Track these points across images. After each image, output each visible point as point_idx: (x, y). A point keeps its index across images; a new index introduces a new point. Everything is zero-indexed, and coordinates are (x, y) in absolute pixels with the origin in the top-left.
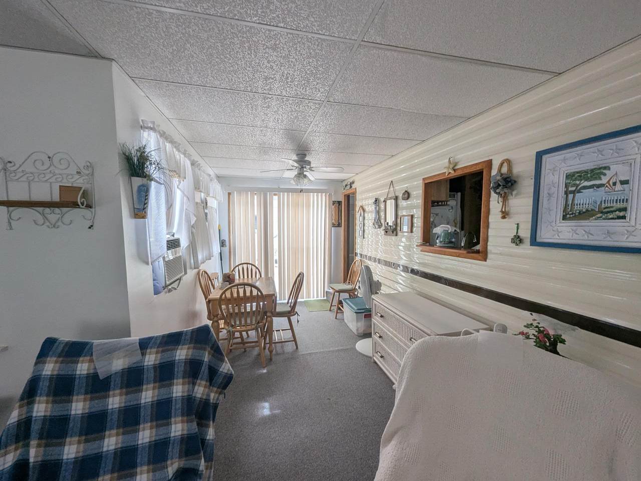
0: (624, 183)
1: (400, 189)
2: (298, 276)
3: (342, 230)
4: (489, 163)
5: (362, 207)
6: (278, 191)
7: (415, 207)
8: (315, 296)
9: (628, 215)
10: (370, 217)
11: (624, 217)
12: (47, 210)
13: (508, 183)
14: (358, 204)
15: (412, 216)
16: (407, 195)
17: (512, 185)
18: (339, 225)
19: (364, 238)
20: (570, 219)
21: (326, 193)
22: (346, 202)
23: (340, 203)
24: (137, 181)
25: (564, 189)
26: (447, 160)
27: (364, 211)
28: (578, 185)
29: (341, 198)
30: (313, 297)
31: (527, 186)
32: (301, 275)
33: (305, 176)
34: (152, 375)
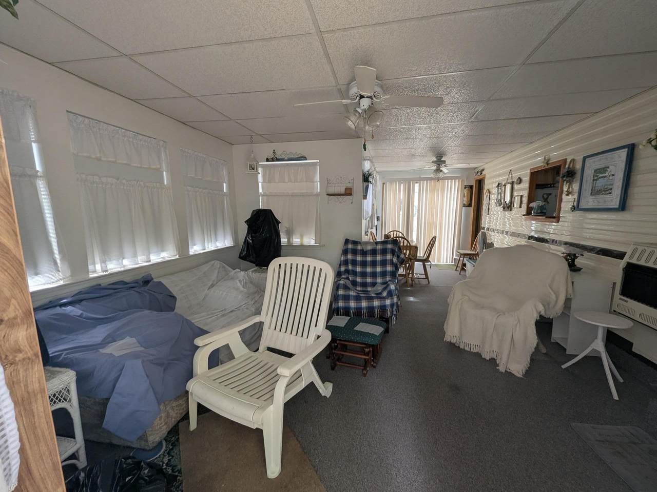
0: (613, 175)
1: (516, 176)
2: (432, 239)
3: (472, 209)
4: (565, 160)
5: (488, 190)
6: (419, 180)
7: (523, 190)
8: (445, 261)
9: (613, 193)
10: (494, 197)
11: (611, 193)
12: (339, 197)
13: (571, 174)
14: (486, 187)
15: (522, 196)
16: (520, 181)
17: (572, 175)
18: (470, 205)
19: (488, 214)
20: (594, 195)
21: (459, 179)
22: (477, 186)
23: (471, 187)
24: (365, 184)
25: (593, 178)
26: (544, 157)
27: (490, 193)
28: (598, 176)
29: (473, 183)
30: (443, 262)
31: (578, 176)
32: (434, 239)
33: (441, 171)
34: (380, 252)
